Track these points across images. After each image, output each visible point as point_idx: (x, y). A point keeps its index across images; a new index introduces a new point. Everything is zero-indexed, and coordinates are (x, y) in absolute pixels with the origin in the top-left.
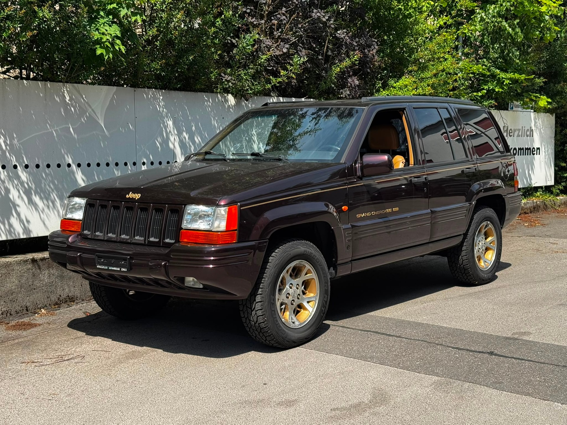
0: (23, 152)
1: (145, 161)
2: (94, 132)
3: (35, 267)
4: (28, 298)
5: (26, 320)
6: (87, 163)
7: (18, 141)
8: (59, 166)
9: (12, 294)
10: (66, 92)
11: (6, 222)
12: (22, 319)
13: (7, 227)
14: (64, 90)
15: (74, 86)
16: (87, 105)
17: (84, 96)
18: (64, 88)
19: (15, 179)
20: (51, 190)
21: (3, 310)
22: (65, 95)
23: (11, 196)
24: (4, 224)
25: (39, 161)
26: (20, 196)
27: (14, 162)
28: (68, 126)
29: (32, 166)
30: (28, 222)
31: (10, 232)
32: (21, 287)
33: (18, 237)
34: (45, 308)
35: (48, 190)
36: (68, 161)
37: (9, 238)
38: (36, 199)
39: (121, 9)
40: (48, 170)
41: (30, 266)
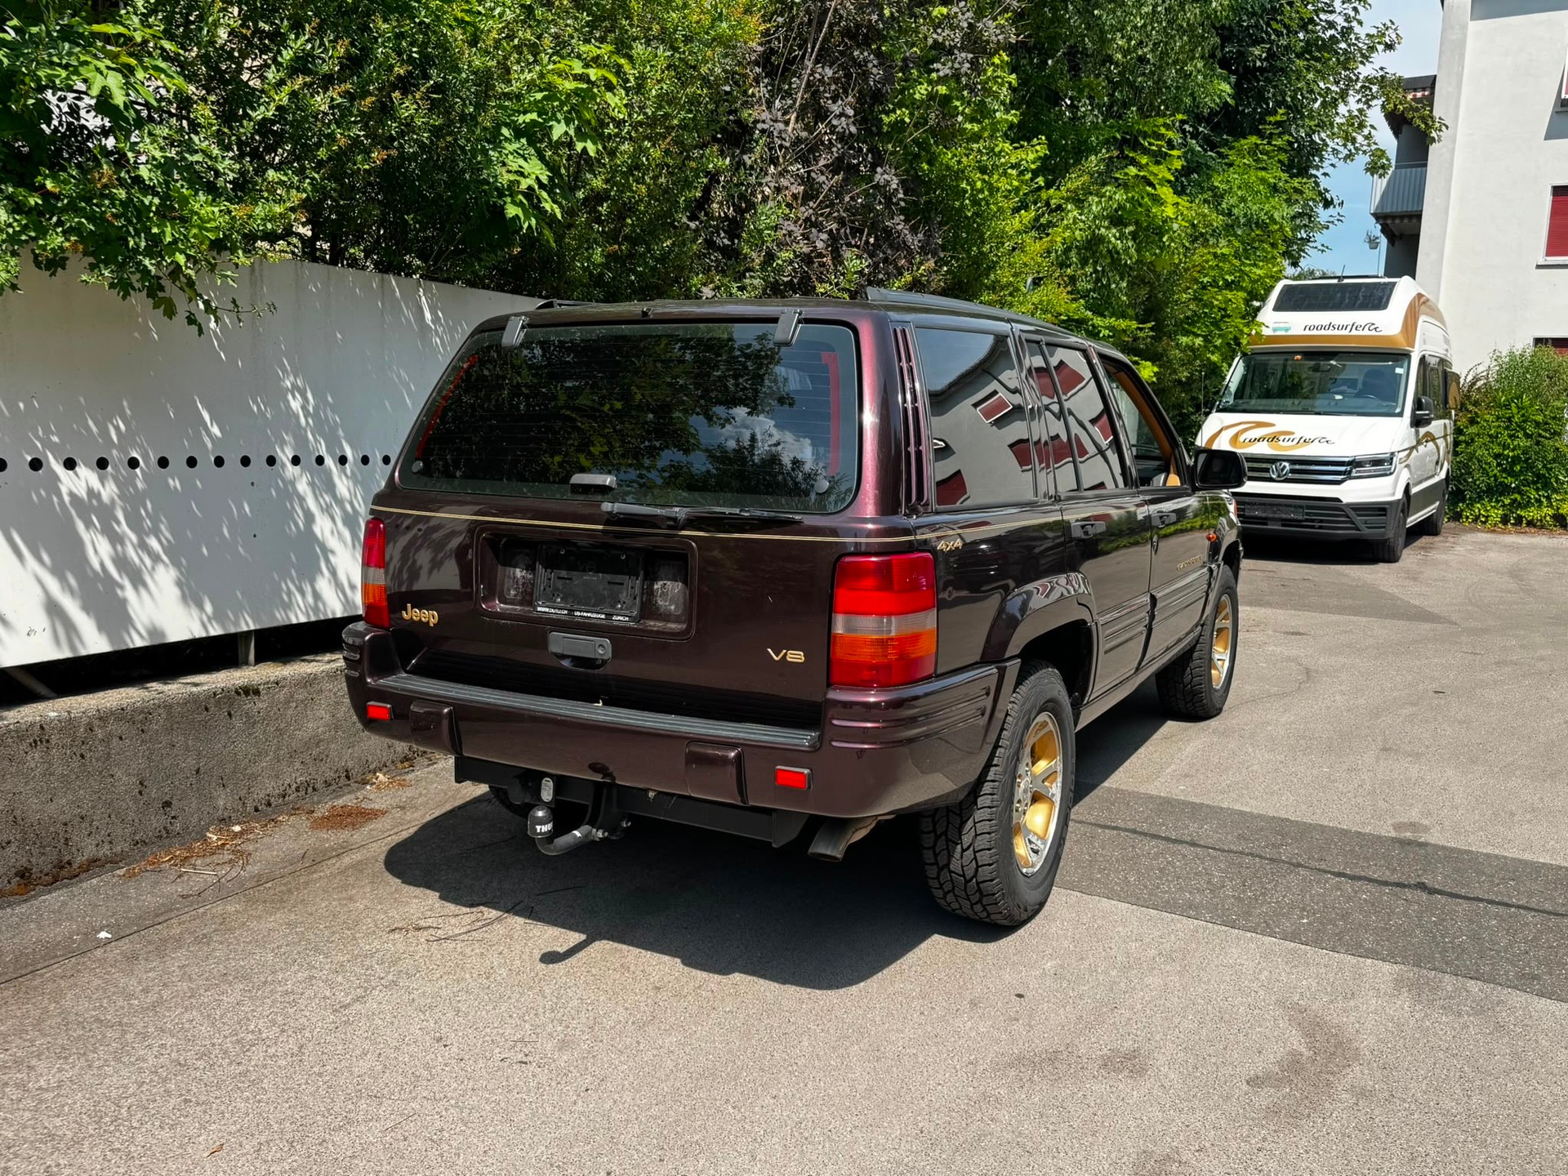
0: (341, 433)
4: (350, 751)
5: (347, 800)
9: (317, 745)
12: (337, 797)
13: (310, 599)
18: (419, 291)
21: (298, 780)
22: (423, 306)
23: (317, 530)
25: (367, 450)
26: (335, 530)
27: (320, 452)
31: (316, 610)
32: (336, 729)
33: (329, 617)
34: (385, 770)
37: (312, 619)
39: (554, 123)
40: (387, 469)
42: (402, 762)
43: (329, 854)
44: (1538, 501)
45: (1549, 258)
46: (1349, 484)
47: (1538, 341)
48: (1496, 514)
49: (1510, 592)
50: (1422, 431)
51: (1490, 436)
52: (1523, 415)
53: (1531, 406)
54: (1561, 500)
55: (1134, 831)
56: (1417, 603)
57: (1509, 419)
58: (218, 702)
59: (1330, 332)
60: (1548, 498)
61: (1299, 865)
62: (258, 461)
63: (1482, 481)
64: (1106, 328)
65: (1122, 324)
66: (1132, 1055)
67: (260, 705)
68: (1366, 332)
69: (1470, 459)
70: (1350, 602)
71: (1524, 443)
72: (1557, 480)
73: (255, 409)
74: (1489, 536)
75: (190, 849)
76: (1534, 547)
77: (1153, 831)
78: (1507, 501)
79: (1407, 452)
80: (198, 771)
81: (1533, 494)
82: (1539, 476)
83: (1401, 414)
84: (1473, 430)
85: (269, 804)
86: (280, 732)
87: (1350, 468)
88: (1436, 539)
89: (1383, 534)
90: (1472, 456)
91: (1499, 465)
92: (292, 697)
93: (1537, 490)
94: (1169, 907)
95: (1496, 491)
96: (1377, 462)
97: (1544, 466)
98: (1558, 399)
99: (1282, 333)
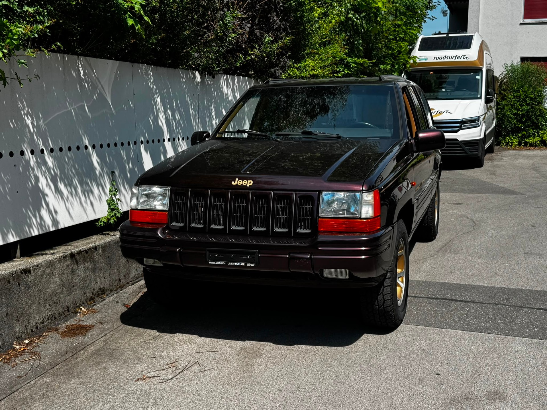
0: (48, 134)
1: (143, 139)
2: (104, 110)
3: (74, 263)
4: (69, 297)
5: (72, 322)
6: (100, 144)
7: (43, 122)
8: (78, 148)
9: (55, 296)
10: (80, 65)
11: (37, 215)
12: (67, 321)
13: (38, 220)
14: (79, 64)
15: (86, 59)
16: (97, 81)
17: (95, 71)
18: (78, 62)
19: (43, 166)
20: (73, 176)
21: (48, 314)
22: (80, 69)
23: (40, 185)
24: (35, 217)
25: (62, 145)
26: (48, 184)
27: (42, 147)
28: (83, 104)
29: (57, 149)
30: (56, 212)
32: (63, 286)
33: (48, 231)
34: (83, 305)
35: (70, 175)
36: (86, 143)
37: (41, 232)
38: (62, 186)
40: (70, 153)
41: (69, 262)
42: (90, 301)
43: (78, 349)
44: (534, 134)
45: (525, 20)
46: (461, 132)
47: (523, 59)
48: (516, 141)
49: (537, 178)
50: (489, 105)
51: (511, 105)
52: (525, 95)
53: (528, 90)
54: (543, 133)
55: (446, 299)
56: (501, 185)
57: (519, 97)
58: (14, 278)
59: (446, 60)
60: (538, 133)
61: (521, 307)
62: (17, 154)
63: (509, 127)
64: (353, 63)
65: (361, 60)
66: (496, 393)
67: (32, 278)
68: (462, 60)
69: (503, 116)
70: (473, 187)
71: (526, 107)
72: (541, 124)
73: (12, 126)
74: (514, 151)
75: (8, 354)
76: (536, 156)
77: (454, 298)
78: (520, 135)
79: (484, 116)
80: (7, 314)
81: (531, 131)
82: (532, 122)
83: (480, 98)
84: (504, 102)
85: (37, 328)
86: (40, 291)
87: (462, 124)
88: (493, 155)
89: (477, 154)
90: (504, 115)
91: (516, 118)
92: (44, 272)
93: (533, 129)
94: (478, 330)
95: (515, 131)
96: (472, 121)
97: (535, 118)
98: (540, 87)
99: (424, 61)
